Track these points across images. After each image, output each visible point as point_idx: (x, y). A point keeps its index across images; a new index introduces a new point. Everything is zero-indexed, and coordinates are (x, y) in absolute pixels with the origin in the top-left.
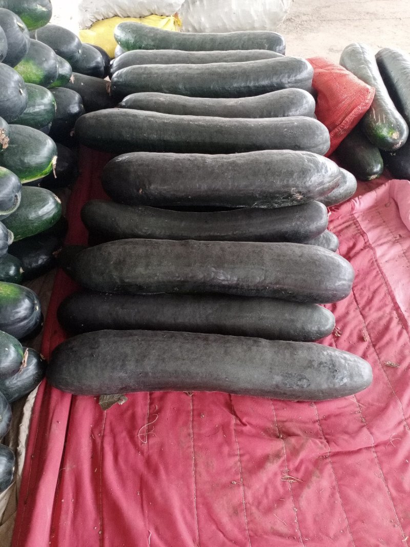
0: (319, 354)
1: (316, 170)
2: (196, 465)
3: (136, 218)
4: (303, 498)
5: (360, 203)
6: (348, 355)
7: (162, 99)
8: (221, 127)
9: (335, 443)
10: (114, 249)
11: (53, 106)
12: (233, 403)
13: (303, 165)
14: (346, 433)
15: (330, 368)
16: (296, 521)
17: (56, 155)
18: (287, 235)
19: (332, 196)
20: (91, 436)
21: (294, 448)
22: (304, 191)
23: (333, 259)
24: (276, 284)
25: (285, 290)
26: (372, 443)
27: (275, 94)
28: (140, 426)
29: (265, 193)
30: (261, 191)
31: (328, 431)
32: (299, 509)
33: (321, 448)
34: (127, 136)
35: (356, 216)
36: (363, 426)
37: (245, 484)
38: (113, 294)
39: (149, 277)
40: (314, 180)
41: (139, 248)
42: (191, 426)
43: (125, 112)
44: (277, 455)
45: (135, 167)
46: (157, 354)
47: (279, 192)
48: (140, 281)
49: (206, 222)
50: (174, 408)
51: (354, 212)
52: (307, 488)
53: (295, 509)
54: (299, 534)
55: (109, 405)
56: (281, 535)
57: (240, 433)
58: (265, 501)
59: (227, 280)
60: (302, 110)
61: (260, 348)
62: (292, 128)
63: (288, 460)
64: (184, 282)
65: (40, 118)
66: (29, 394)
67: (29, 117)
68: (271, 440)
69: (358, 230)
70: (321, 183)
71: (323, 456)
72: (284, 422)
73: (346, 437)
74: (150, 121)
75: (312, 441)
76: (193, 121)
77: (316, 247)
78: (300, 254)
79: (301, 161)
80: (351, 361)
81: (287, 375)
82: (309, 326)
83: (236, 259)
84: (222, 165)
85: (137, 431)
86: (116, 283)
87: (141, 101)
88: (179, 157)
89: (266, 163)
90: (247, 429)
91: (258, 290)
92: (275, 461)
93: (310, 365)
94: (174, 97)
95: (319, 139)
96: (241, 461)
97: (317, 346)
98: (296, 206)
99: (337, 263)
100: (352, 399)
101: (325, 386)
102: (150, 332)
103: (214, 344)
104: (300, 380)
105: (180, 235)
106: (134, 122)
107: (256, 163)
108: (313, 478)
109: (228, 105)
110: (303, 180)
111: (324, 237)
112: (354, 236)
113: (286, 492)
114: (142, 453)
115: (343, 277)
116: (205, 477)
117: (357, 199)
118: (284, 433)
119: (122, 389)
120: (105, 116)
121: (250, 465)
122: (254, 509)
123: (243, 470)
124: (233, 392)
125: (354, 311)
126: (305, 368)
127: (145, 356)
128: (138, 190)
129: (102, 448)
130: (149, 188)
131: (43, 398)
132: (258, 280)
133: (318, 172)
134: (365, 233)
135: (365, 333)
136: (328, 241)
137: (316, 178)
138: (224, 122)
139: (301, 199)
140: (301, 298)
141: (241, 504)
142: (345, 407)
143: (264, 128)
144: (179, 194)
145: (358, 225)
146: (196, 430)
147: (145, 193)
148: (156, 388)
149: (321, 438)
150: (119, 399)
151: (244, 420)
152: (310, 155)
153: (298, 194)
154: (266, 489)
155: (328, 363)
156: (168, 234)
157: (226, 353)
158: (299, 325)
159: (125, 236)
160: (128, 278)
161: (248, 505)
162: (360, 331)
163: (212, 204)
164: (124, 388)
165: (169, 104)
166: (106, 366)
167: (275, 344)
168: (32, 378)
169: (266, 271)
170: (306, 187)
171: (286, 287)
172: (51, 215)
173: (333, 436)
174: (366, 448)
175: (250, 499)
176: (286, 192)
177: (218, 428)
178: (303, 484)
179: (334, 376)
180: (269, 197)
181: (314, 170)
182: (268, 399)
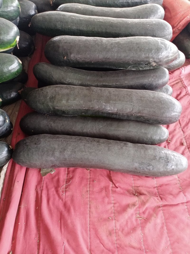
0: (160, 152)
1: (165, 49)
2: (90, 208)
3: (63, 73)
4: (147, 228)
5: (185, 71)
6: (175, 154)
7: (80, 7)
8: (112, 23)
9: (165, 200)
10: (49, 90)
11: (18, 8)
12: (111, 175)
13: (158, 45)
14: (171, 194)
15: (165, 161)
16: (142, 240)
17: (19, 35)
18: (146, 86)
19: (171, 65)
20: (36, 190)
21: (143, 201)
22: (157, 61)
23: (171, 100)
24: (139, 113)
25: (143, 117)
26: (185, 200)
27: (143, 6)
28: (62, 185)
29: (135, 61)
30: (133, 60)
31: (162, 193)
32: (144, 234)
33: (158, 202)
34: (59, 26)
35: (182, 77)
36: (181, 191)
37: (116, 219)
38: (49, 115)
39: (69, 107)
40: (164, 55)
41: (63, 90)
42: (88, 187)
43: (59, 13)
44: (134, 205)
45: (63, 44)
46: (71, 149)
47: (143, 61)
48: (63, 108)
49: (101, 77)
50: (80, 177)
51: (181, 75)
52: (149, 223)
53: (142, 234)
54: (144, 248)
55: (45, 174)
56: (134, 248)
57: (114, 192)
58: (126, 229)
59: (112, 110)
60: (157, 16)
61: (128, 148)
62: (152, 25)
63: (139, 207)
64: (88, 110)
65: (11, 15)
66: (3, 166)
67: (4, 14)
68: (131, 196)
69: (183, 85)
70: (167, 57)
71: (158, 206)
72: (138, 187)
73: (171, 197)
74: (72, 18)
75: (153, 198)
76: (96, 19)
77: (161, 93)
78: (153, 97)
79: (156, 43)
80: (177, 157)
81: (142, 163)
82: (155, 136)
83: (117, 98)
84: (112, 44)
85: (60, 188)
86: (51, 109)
87: (68, 8)
88: (87, 39)
89: (137, 44)
90: (118, 190)
91: (128, 116)
92: (132, 208)
93: (155, 158)
94: (86, 6)
95: (167, 32)
96: (114, 207)
97: (159, 148)
98: (152, 69)
99: (173, 103)
100: (176, 177)
101: (162, 170)
102: (68, 136)
103: (102, 145)
104: (148, 166)
105: (87, 84)
106: (64, 19)
107: (131, 43)
108: (152, 218)
109: (116, 11)
110: (157, 54)
111: (165, 88)
112: (180, 88)
113: (138, 225)
114: (62, 200)
115: (176, 111)
116: (95, 214)
117: (183, 68)
118: (138, 192)
119: (52, 166)
120: (48, 15)
121: (119, 209)
122: (120, 233)
123: (115, 212)
124: (111, 170)
125: (179, 129)
126: (152, 160)
127: (65, 150)
128: (64, 57)
129: (41, 196)
130: (70, 56)
131: (11, 168)
132: (128, 110)
133: (166, 50)
134: (186, 87)
135: (184, 141)
136: (167, 90)
137: (165, 53)
138: (113, 20)
139: (155, 65)
140: (151, 121)
141: (113, 230)
142: (171, 180)
143: (136, 24)
144: (87, 60)
145: (183, 82)
146: (91, 189)
147: (68, 59)
148: (71, 166)
149: (157, 197)
150: (51, 171)
151: (117, 185)
152: (162, 40)
153: (154, 63)
154: (127, 222)
155: (165, 158)
156: (80, 83)
157: (109, 150)
158: (149, 136)
159: (56, 83)
160: (57, 106)
161: (117, 231)
162: (181, 140)
163: (105, 67)
164: (53, 166)
165: (83, 10)
166: (44, 154)
167: (136, 146)
168: (5, 158)
169: (133, 106)
170: (159, 59)
171: (144, 115)
172: (16, 70)
173: (164, 195)
174: (182, 203)
175: (118, 227)
176: (147, 61)
177: (103, 188)
178: (147, 220)
179: (167, 165)
180: (137, 63)
181: (164, 48)
182: (130, 175)
